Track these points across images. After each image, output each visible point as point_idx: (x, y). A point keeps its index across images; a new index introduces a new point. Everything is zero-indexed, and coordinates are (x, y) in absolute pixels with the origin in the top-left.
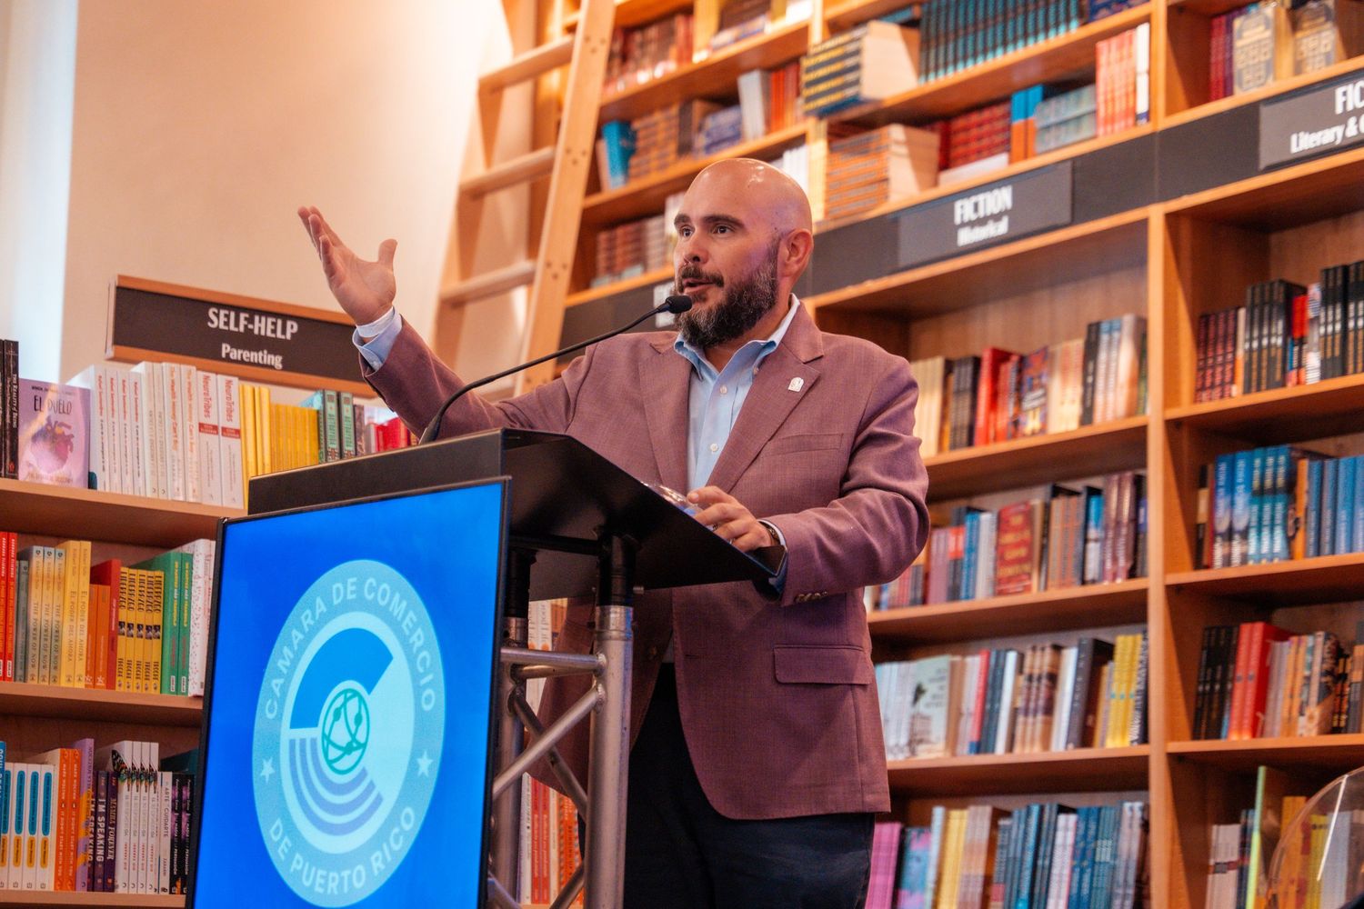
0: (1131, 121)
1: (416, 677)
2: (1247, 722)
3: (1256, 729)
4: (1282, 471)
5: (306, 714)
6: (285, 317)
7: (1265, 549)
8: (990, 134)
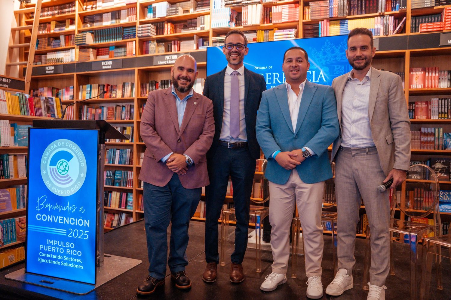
0: (132, 55)
1: (79, 161)
5: (53, 162)
6: (8, 79)
8: (106, 52)
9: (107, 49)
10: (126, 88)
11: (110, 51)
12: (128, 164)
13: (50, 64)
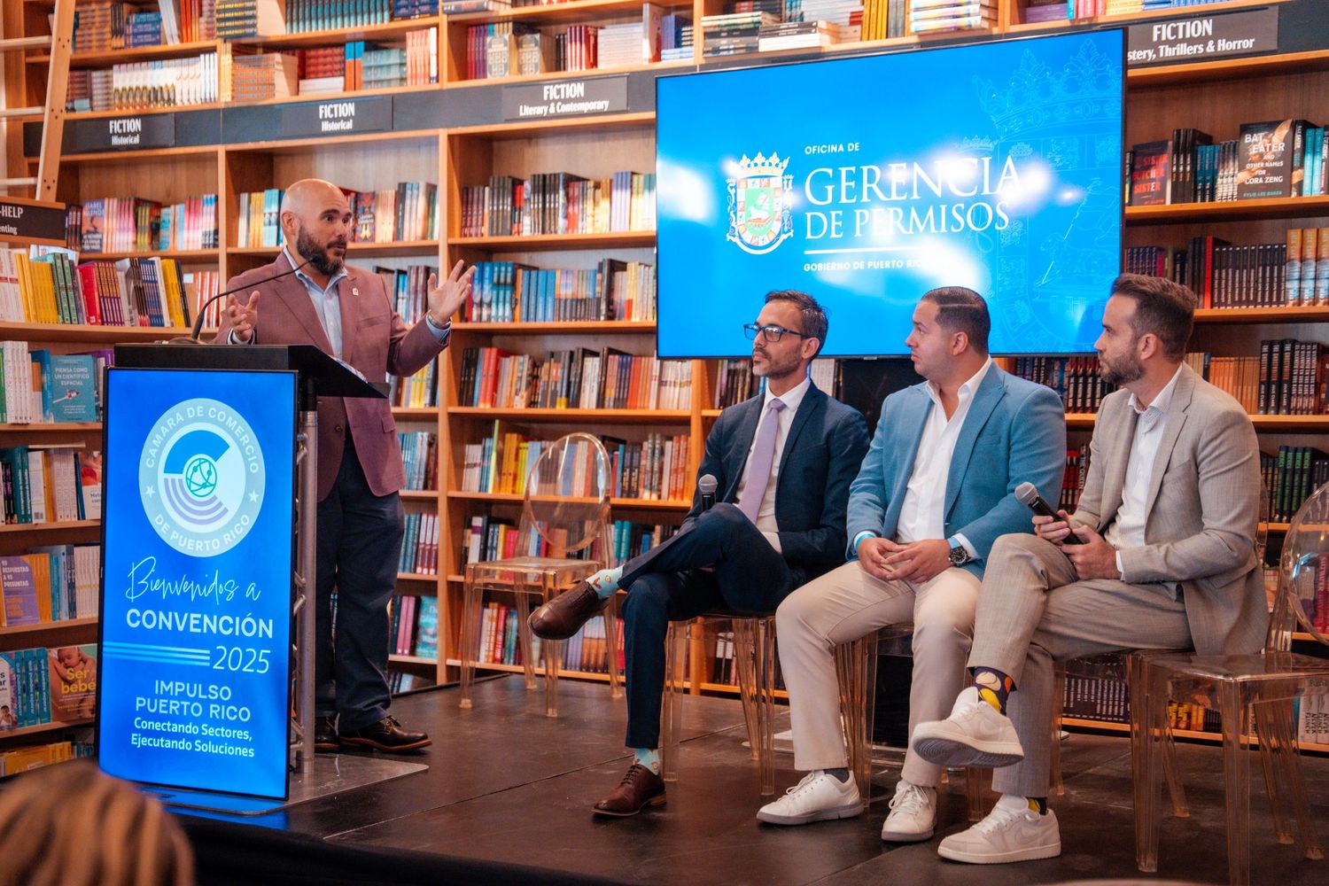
0: (427, 80)
1: (245, 457)
2: (488, 397)
3: (493, 402)
4: (509, 275)
5: (174, 464)
6: (13, 206)
7: (500, 313)
8: (331, 63)
9: (337, 51)
10: (408, 202)
11: (349, 60)
12: (421, 485)
13: (125, 112)
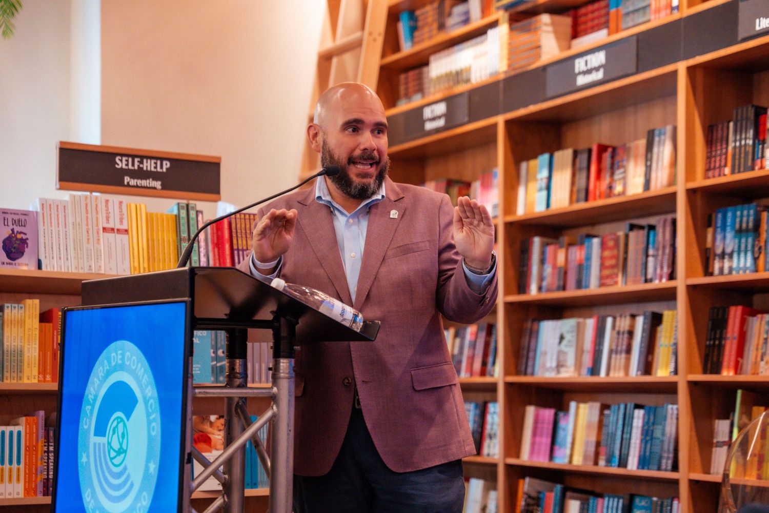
0: (669, 11)
1: (148, 414)
2: (732, 364)
3: (738, 368)
4: (751, 219)
6: (162, 159)
7: (742, 265)
9: (604, 3)
10: (655, 150)
11: (613, 10)
13: (436, 96)
